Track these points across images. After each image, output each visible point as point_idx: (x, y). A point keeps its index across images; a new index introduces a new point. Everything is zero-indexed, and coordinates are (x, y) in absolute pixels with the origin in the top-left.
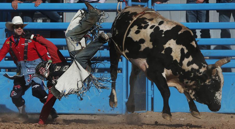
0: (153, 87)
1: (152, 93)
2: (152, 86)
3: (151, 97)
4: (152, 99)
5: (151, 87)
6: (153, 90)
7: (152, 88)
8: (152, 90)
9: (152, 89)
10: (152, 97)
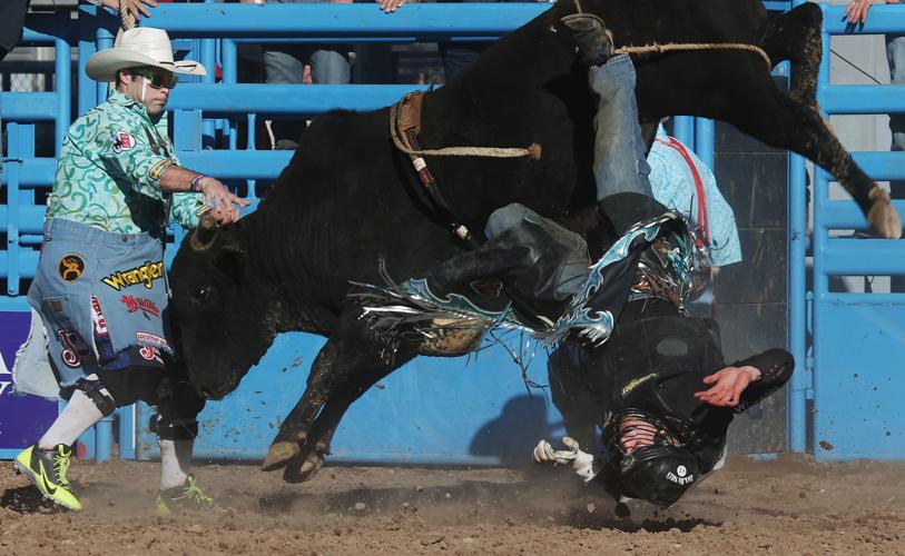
0: (812, 355)
1: (810, 380)
2: (809, 354)
3: (806, 396)
4: (810, 405)
5: (806, 356)
6: (813, 370)
7: (810, 360)
8: (806, 369)
9: (809, 366)
10: (809, 398)
